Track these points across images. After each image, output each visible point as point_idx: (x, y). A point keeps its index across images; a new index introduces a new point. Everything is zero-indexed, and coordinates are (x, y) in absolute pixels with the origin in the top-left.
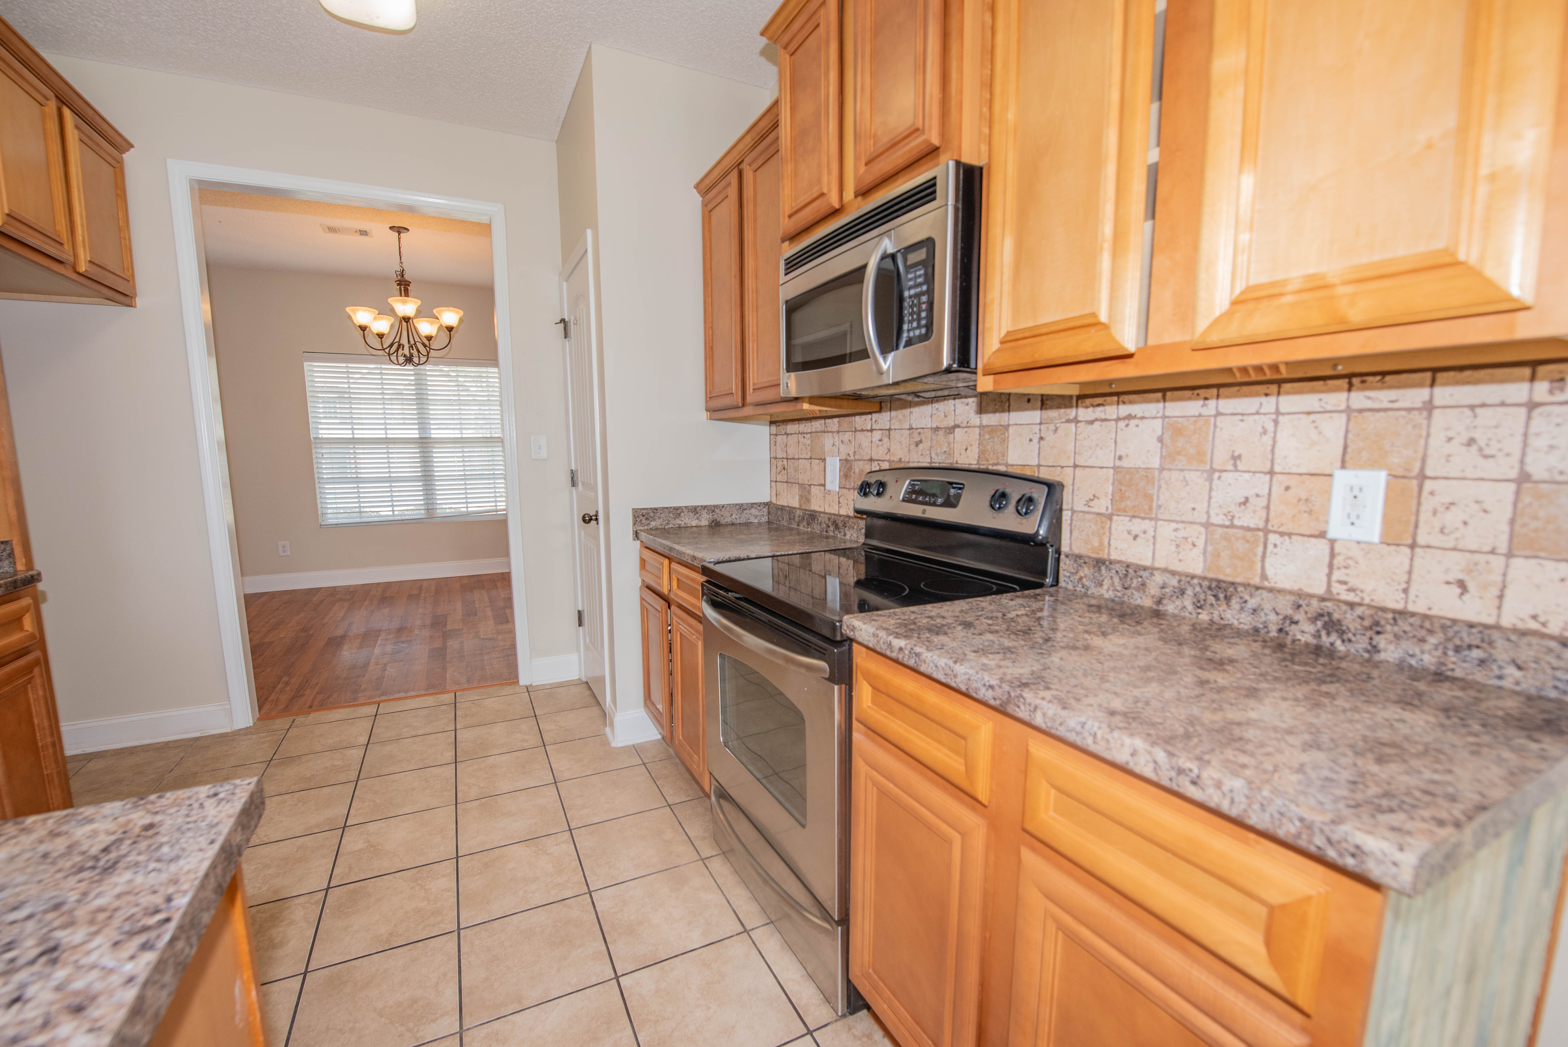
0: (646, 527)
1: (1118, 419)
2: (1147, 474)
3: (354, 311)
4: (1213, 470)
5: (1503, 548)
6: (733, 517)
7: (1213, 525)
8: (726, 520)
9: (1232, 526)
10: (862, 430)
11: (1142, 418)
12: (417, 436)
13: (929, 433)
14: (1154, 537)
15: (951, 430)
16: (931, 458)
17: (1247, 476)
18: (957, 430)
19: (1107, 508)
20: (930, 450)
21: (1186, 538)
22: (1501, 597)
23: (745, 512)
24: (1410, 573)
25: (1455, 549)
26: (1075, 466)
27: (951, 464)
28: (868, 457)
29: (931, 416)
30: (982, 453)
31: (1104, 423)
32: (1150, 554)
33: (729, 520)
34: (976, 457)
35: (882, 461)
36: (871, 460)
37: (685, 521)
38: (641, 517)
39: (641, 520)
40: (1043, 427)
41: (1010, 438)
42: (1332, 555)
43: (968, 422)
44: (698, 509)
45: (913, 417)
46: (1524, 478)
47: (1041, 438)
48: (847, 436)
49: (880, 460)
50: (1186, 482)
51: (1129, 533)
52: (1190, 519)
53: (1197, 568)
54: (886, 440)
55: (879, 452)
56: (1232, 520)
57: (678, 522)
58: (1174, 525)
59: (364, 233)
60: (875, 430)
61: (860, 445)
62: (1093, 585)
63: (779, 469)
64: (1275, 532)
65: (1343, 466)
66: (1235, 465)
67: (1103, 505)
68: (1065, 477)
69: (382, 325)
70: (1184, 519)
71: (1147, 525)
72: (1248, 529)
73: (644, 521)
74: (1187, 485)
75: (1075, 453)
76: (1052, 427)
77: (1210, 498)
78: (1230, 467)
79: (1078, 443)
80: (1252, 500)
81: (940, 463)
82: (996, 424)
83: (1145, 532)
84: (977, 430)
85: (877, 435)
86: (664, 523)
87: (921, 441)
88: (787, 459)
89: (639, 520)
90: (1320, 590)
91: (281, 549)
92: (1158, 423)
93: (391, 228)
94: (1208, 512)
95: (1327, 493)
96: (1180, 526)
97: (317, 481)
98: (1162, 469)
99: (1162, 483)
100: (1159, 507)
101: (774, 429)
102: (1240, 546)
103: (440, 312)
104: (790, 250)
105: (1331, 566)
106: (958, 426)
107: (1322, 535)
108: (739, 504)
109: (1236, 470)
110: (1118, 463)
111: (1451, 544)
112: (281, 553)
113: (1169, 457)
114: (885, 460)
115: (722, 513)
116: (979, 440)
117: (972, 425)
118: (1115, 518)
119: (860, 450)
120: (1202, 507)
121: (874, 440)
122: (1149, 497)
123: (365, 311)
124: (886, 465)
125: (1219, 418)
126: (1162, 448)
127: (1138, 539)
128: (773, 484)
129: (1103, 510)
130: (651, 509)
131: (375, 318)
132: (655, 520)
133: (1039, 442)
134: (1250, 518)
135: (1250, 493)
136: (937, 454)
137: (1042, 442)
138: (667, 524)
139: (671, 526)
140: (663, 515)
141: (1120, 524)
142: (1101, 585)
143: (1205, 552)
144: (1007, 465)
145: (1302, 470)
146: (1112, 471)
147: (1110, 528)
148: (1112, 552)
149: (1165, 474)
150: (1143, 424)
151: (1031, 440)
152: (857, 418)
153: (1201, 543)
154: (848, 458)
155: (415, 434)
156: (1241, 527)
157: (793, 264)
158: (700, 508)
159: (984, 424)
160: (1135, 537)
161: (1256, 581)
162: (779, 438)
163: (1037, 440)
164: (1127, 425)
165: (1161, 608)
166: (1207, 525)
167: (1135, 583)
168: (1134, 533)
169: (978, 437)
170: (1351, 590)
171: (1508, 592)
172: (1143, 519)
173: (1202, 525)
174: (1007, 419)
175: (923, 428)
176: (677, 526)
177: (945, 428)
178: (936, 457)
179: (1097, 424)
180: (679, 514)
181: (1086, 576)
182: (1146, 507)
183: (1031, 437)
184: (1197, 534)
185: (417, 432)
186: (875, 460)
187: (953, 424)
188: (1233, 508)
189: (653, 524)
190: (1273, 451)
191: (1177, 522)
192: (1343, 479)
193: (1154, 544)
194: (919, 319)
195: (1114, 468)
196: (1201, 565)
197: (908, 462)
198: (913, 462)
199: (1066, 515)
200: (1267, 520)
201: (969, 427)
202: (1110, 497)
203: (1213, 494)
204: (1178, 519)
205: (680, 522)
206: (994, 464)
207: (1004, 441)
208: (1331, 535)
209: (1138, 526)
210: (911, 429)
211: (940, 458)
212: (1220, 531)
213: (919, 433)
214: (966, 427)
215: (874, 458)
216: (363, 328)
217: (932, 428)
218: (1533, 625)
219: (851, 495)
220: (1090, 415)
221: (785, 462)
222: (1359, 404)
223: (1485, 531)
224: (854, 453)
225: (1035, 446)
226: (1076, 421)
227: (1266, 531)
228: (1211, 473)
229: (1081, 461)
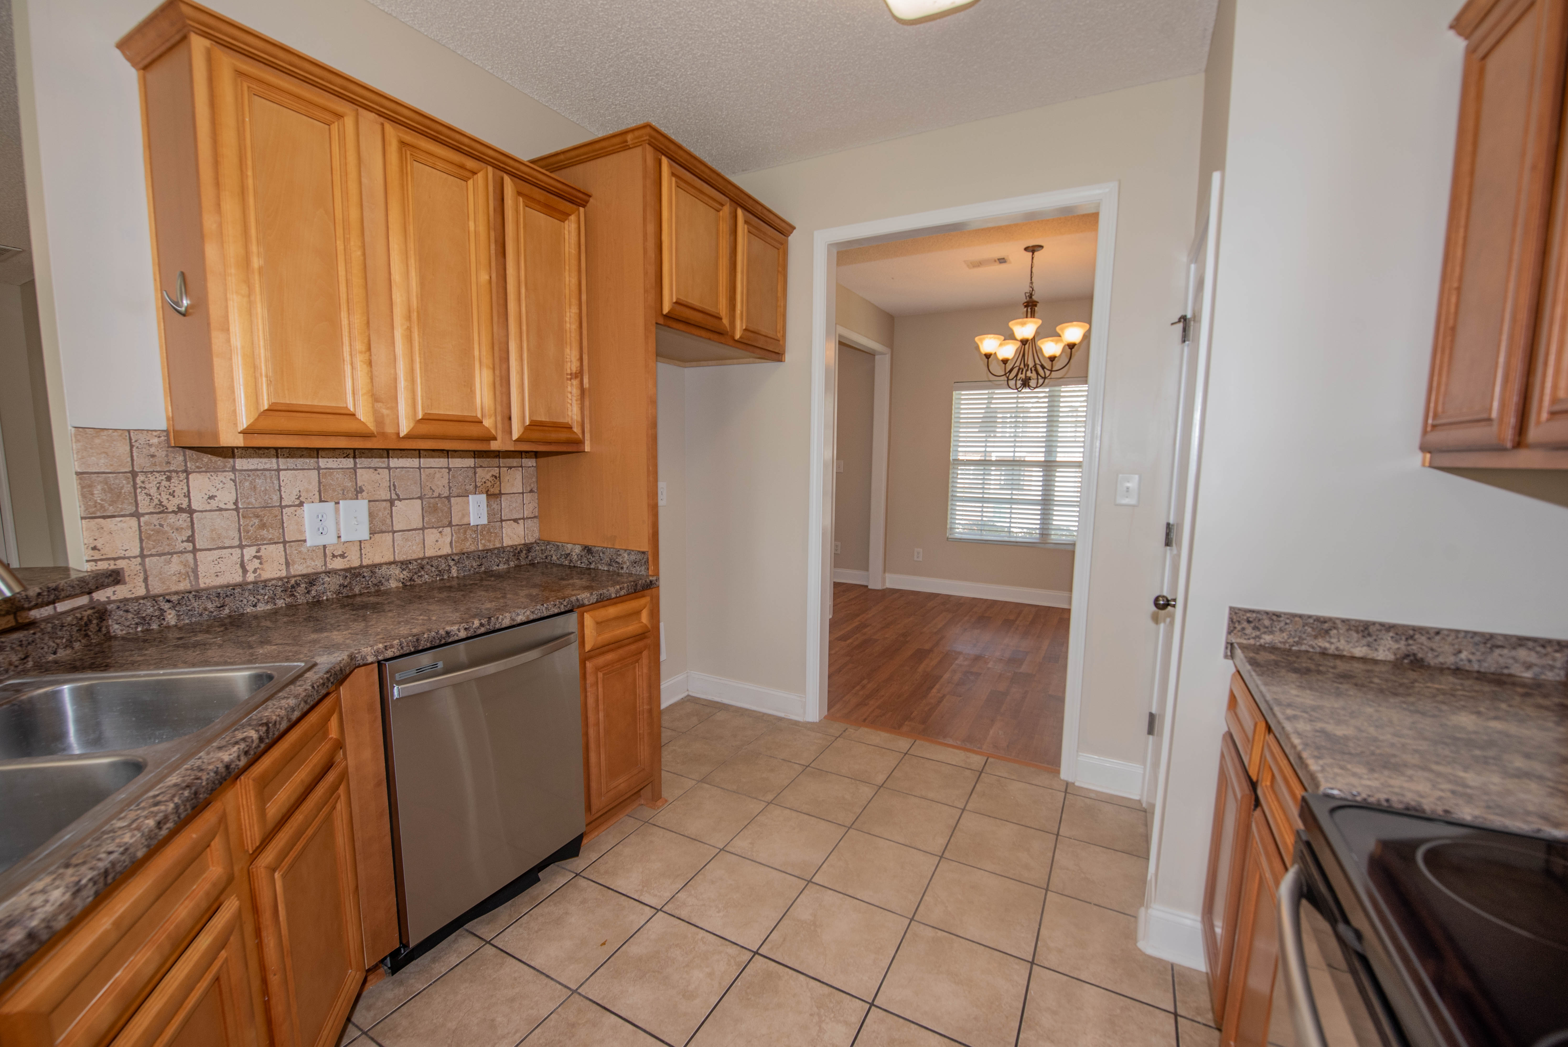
0: (1252, 642)
3: (981, 340)
6: (1464, 655)
8: (1441, 659)
12: (1043, 459)
23: (1498, 651)
33: (1450, 660)
37: (1338, 644)
38: (1245, 624)
39: (1243, 629)
44: (1372, 629)
57: (1322, 643)
59: (1002, 261)
69: (1008, 351)
73: (1249, 630)
86: (1291, 640)
89: (1239, 627)
91: (916, 554)
93: (1026, 249)
97: (950, 498)
103: (1062, 330)
108: (1482, 635)
112: (916, 559)
115: (1434, 646)
123: (990, 338)
130: (1267, 613)
131: (1001, 345)
132: (1272, 632)
138: (1297, 643)
139: (1303, 648)
140: (1290, 627)
155: (1041, 458)
158: (1377, 627)
176: (1318, 650)
180: (1327, 632)
185: (1043, 455)
189: (1267, 638)
205: (1327, 645)
216: (988, 356)
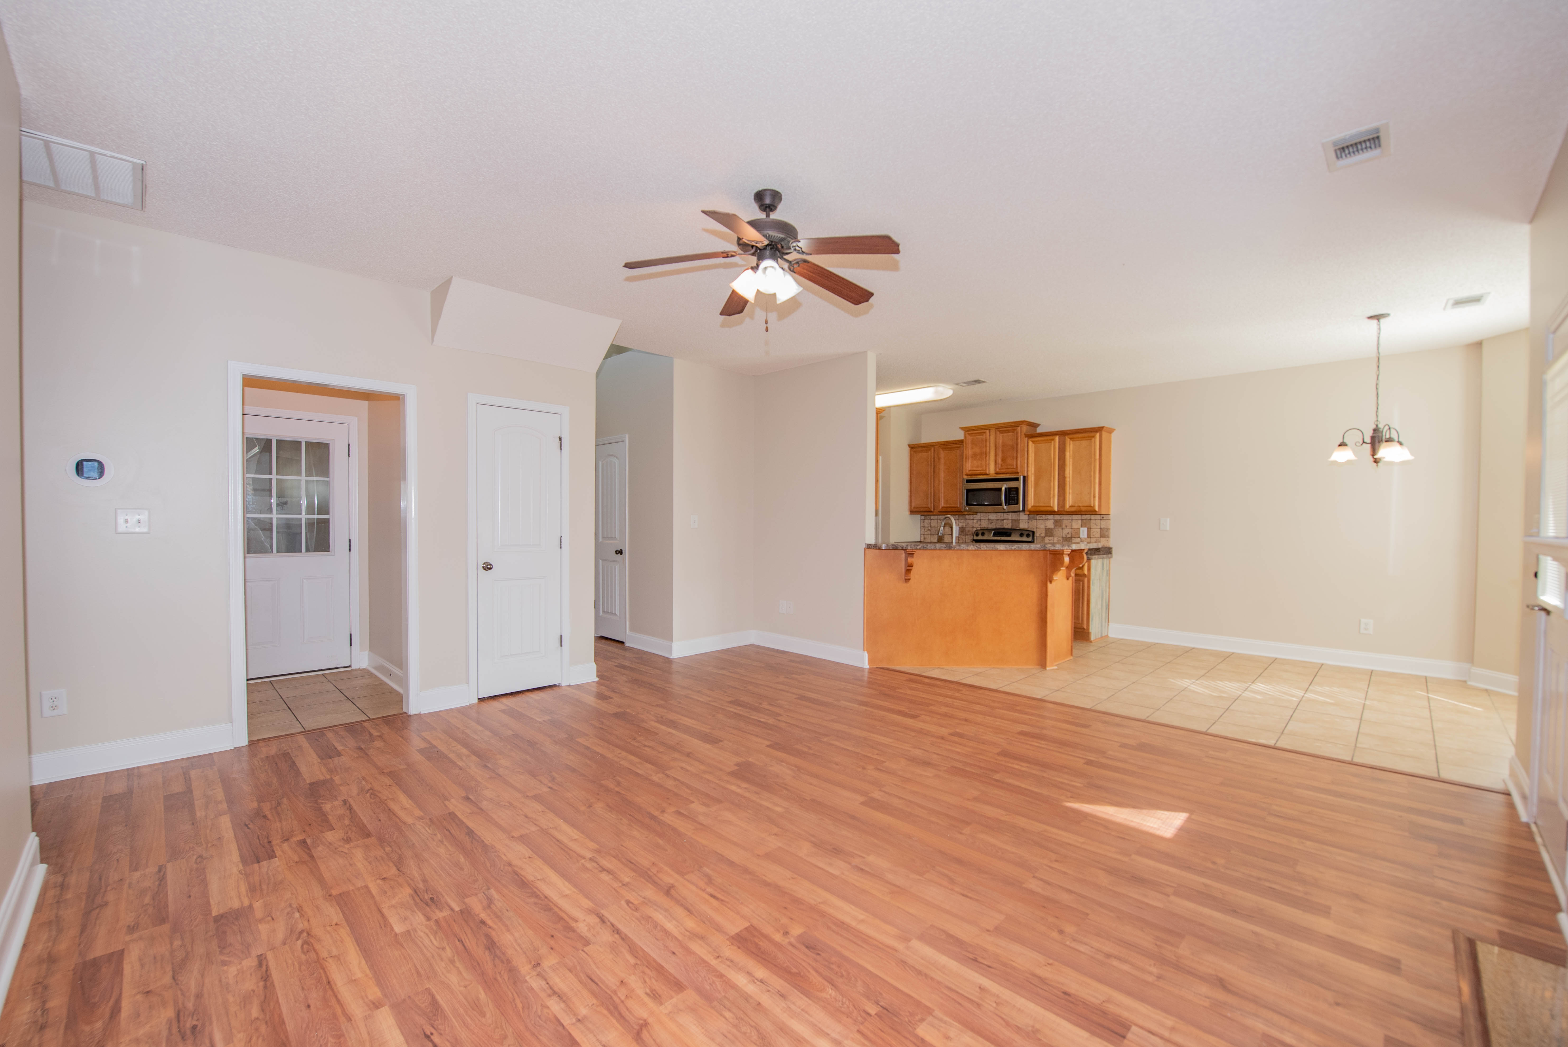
2: (1052, 529)
5: (1100, 537)
9: (1067, 537)
10: (969, 519)
13: (995, 521)
14: (1053, 540)
15: (1003, 520)
18: (1005, 521)
21: (1059, 539)
24: (1090, 541)
25: (1095, 538)
26: (1037, 528)
30: (1012, 525)
31: (1042, 520)
36: (973, 527)
42: (1081, 540)
43: (1008, 518)
45: (989, 517)
46: (1101, 528)
47: (1028, 523)
48: (962, 521)
50: (1058, 530)
52: (1060, 536)
54: (979, 522)
55: (977, 525)
61: (968, 523)
63: (926, 530)
65: (1081, 527)
67: (1043, 535)
68: (1035, 530)
71: (1052, 538)
78: (1065, 528)
79: (1037, 524)
80: (1069, 533)
82: (1016, 519)
84: (1011, 520)
85: (975, 521)
87: (992, 523)
88: (931, 527)
92: (1053, 520)
94: (1063, 535)
95: (1079, 531)
98: (1054, 528)
99: (1054, 530)
100: (1054, 535)
101: (923, 517)
104: (965, 477)
105: (1081, 542)
107: (1079, 537)
109: (1067, 528)
110: (1046, 527)
113: (1055, 526)
116: (1011, 522)
120: (1061, 534)
122: (1052, 533)
124: (979, 529)
125: (1063, 520)
126: (1053, 523)
128: (922, 535)
134: (1069, 536)
135: (1069, 531)
136: (998, 526)
141: (1047, 539)
144: (1020, 528)
145: (1076, 528)
147: (1045, 539)
150: (1050, 521)
152: (967, 516)
153: (1062, 540)
154: (963, 527)
157: (968, 481)
159: (1013, 519)
162: (926, 521)
166: (1063, 537)
168: (1049, 540)
171: (1101, 542)
174: (1019, 518)
175: (993, 519)
182: (1052, 535)
183: (1026, 522)
184: (1061, 538)
188: (1067, 534)
190: (1071, 525)
191: (1057, 537)
192: (1081, 529)
194: (1014, 501)
197: (988, 528)
199: (1035, 537)
206: (1016, 528)
207: (1019, 523)
209: (1050, 538)
210: (989, 519)
212: (1065, 538)
213: (992, 521)
215: (974, 526)
217: (996, 519)
219: (964, 537)
220: (1039, 518)
221: (930, 528)
222: (1082, 518)
223: (1098, 535)
224: (966, 525)
225: (1027, 524)
226: (1036, 519)
227: (1072, 537)
228: (1063, 529)
229: (1038, 527)
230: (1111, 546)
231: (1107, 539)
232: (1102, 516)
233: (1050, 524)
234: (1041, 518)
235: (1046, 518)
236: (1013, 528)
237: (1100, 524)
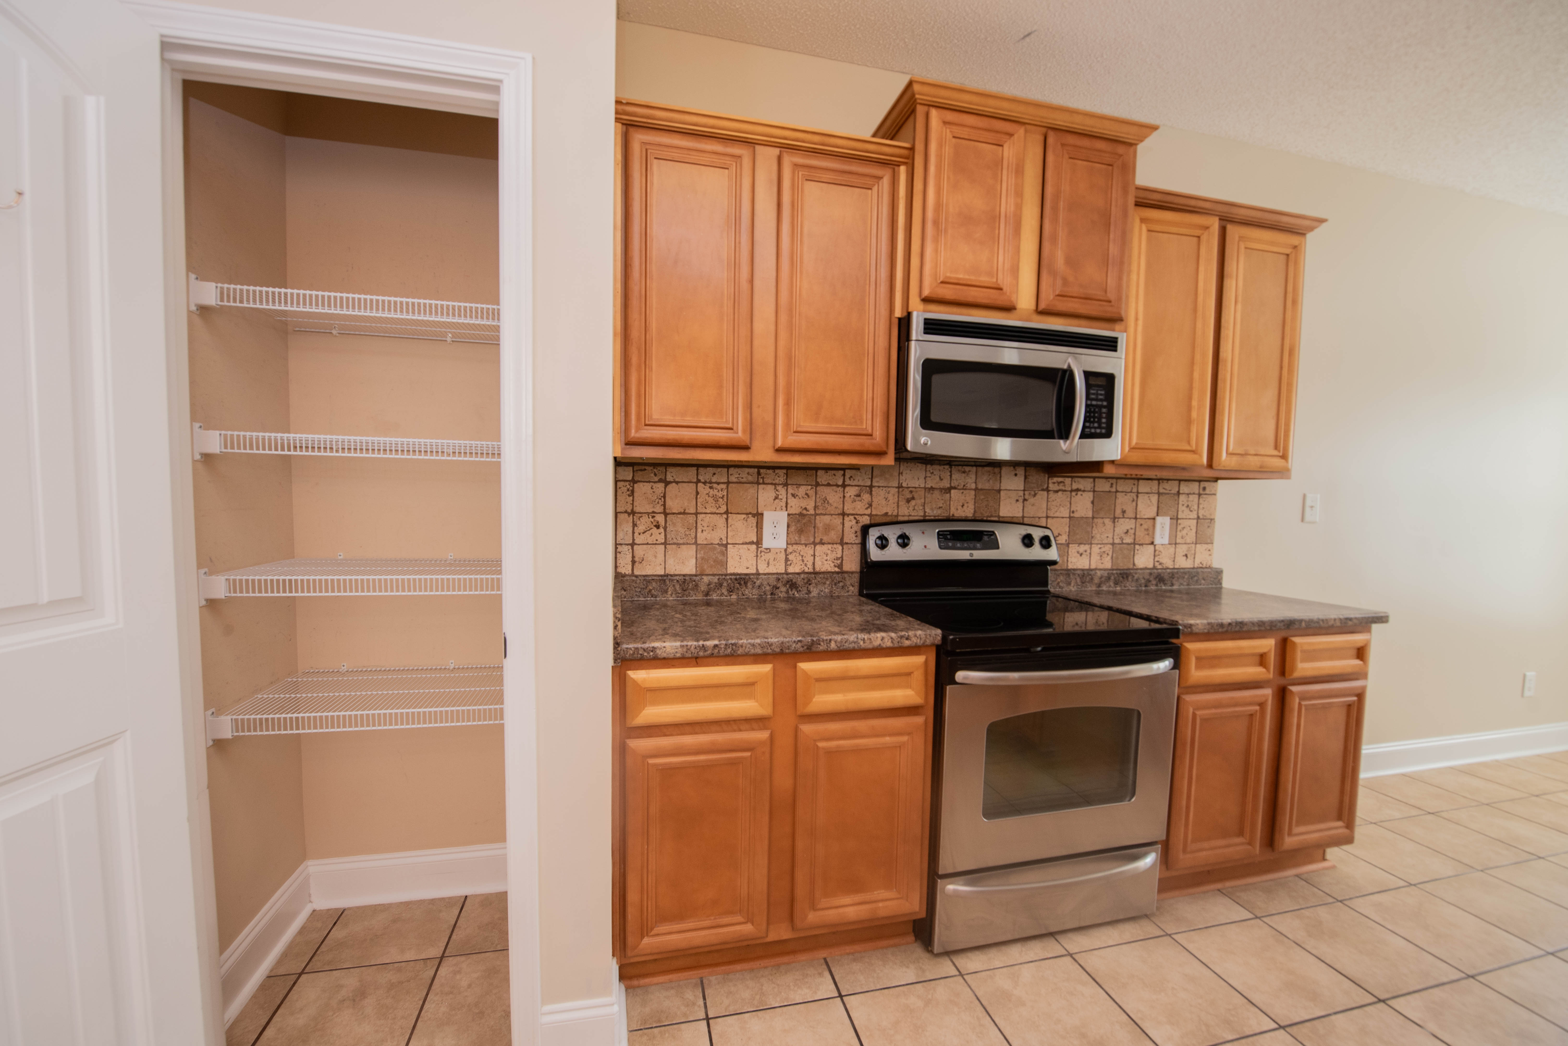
1: (1072, 491)
4: (1115, 518)
5: (1194, 542)
7: (1115, 544)
9: (1123, 543)
10: (829, 485)
11: (1084, 491)
13: (922, 492)
14: (1090, 554)
15: (947, 490)
16: (925, 512)
17: (1128, 520)
19: (1066, 540)
20: (924, 506)
21: (1104, 552)
22: (1194, 558)
24: (1175, 554)
25: (1185, 543)
26: (1047, 517)
27: (946, 517)
28: (840, 511)
29: (925, 478)
30: (976, 509)
31: (1064, 493)
32: (1088, 562)
34: (972, 511)
35: (861, 515)
36: (843, 514)
40: (1026, 492)
41: (1002, 498)
42: (1155, 551)
43: (964, 486)
45: (903, 477)
46: (1198, 518)
47: (1025, 500)
48: (802, 490)
49: (857, 515)
51: (1078, 552)
52: (1106, 542)
53: (1108, 565)
54: (866, 497)
56: (1122, 541)
58: (1099, 546)
60: (849, 485)
61: (825, 500)
62: (1065, 585)
63: (641, 528)
64: (1138, 544)
65: (1158, 515)
66: (1123, 515)
67: (1064, 539)
70: (1104, 542)
71: (1087, 547)
72: (1128, 544)
74: (1105, 525)
75: (1047, 509)
76: (1033, 493)
77: (1114, 531)
78: (1121, 516)
79: (1049, 504)
80: (1130, 531)
81: (935, 516)
82: (990, 488)
83: (1086, 551)
84: (973, 493)
87: (913, 498)
88: (666, 514)
90: (1151, 566)
92: (1092, 494)
94: (1113, 538)
95: (1153, 526)
96: (1102, 546)
98: (1093, 518)
99: (1094, 525)
100: (1092, 537)
101: (628, 473)
102: (1125, 552)
104: (920, 306)
105: (1155, 556)
106: (955, 488)
107: (1152, 543)
109: (1124, 518)
110: (1072, 515)
111: (1183, 542)
113: (1096, 512)
114: (865, 515)
116: (975, 499)
117: (968, 487)
118: (1070, 545)
119: (826, 505)
120: (1110, 536)
121: (847, 495)
122: (1087, 533)
125: (1118, 494)
126: (1093, 507)
127: (1083, 556)
129: (1064, 542)
133: (1023, 502)
134: (1130, 539)
135: (1128, 528)
136: (932, 509)
137: (1025, 502)
141: (1073, 549)
142: (1069, 584)
143: (1112, 557)
144: (999, 517)
145: (1146, 517)
146: (1068, 519)
147: (1068, 552)
148: (1069, 565)
149: (1095, 520)
150: (1085, 494)
151: (1017, 501)
152: (821, 472)
153: (1110, 554)
154: (805, 512)
156: (1126, 544)
157: (935, 325)
159: (979, 488)
160: (1081, 555)
161: (1131, 567)
162: (643, 486)
163: (1022, 501)
164: (1076, 494)
165: (1101, 589)
166: (1113, 544)
167: (1088, 579)
168: (1080, 552)
169: (974, 497)
170: (1160, 564)
171: (1196, 556)
172: (1085, 544)
173: (1110, 544)
174: (999, 486)
175: (915, 488)
177: (940, 488)
178: (930, 512)
179: (1060, 493)
181: (1061, 581)
182: (1086, 538)
183: (1017, 498)
184: (1108, 548)
186: (848, 515)
187: (949, 486)
188: (1123, 535)
190: (1136, 509)
191: (1101, 544)
192: (1158, 520)
193: (1090, 557)
195: (1070, 517)
196: (1110, 564)
197: (897, 516)
198: (903, 516)
200: (1135, 539)
201: (966, 489)
202: (1067, 534)
203: (1115, 529)
204: (1101, 542)
206: (988, 516)
207: (997, 500)
208: (1155, 543)
209: (1082, 548)
211: (935, 512)
212: (1118, 546)
213: (911, 492)
214: (963, 489)
217: (925, 488)
218: (1201, 566)
219: (809, 550)
220: (1056, 487)
221: (660, 518)
222: (1161, 491)
223: (1191, 536)
224: (816, 507)
225: (1020, 504)
226: (1047, 490)
227: (1134, 544)
228: (1114, 519)
229: (1051, 514)
230: (1216, 565)
231: (1209, 546)
232: (1203, 484)
233: (1083, 505)
234: (1061, 487)
235: (1075, 486)
236: (978, 516)
237: (1196, 507)
